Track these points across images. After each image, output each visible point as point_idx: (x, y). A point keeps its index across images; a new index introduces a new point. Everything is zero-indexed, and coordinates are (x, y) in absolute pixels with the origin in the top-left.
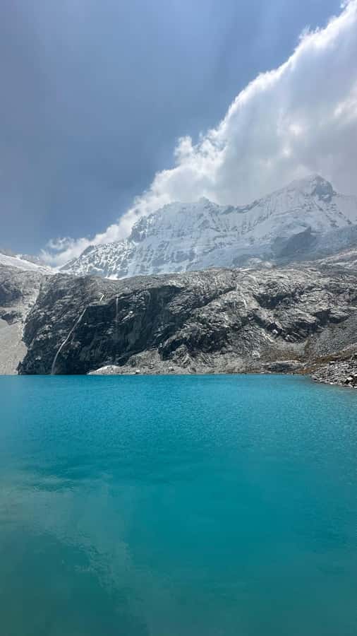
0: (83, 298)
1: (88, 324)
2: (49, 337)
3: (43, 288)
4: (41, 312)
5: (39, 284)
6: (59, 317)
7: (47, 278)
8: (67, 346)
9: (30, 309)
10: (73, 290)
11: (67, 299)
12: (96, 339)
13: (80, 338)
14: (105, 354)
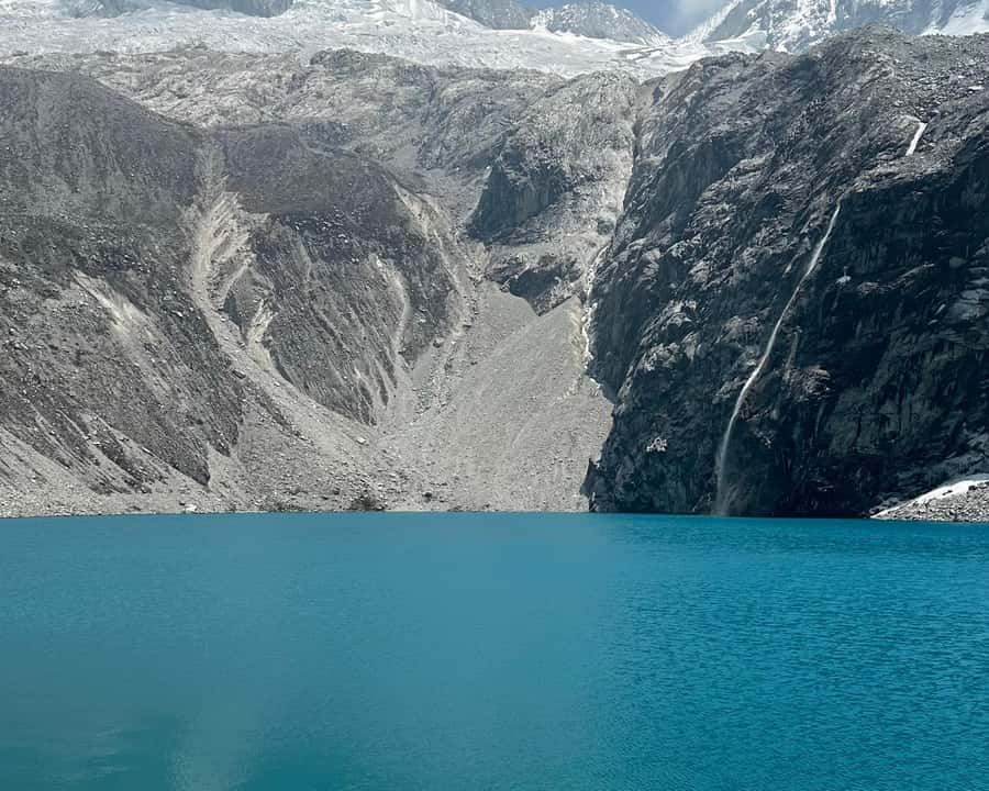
0: (825, 154)
1: (857, 279)
2: (690, 352)
3: (647, 137)
4: (647, 248)
5: (629, 125)
6: (724, 260)
7: (657, 94)
8: (770, 389)
9: (605, 239)
10: (774, 127)
12: (900, 348)
13: (824, 350)
14: (952, 423)
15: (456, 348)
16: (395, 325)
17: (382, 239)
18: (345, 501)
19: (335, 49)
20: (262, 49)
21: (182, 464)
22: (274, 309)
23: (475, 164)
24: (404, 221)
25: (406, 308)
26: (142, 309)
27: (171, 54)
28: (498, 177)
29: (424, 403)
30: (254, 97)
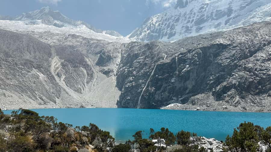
0: (153, 58)
1: (159, 76)
2: (134, 85)
3: (123, 52)
4: (125, 69)
5: (120, 50)
6: (138, 72)
7: (124, 46)
8: (147, 90)
9: (117, 66)
10: (144, 53)
11: (141, 59)
12: (164, 85)
13: (154, 85)
14: (171, 96)
15: (95, 82)
16: (85, 78)
17: (82, 64)
18: (79, 106)
19: (72, 34)
20: (60, 33)
21: (52, 100)
22: (65, 75)
23: (97, 54)
24: (86, 62)
25: (87, 76)
26: (44, 75)
27: (44, 32)
28: (101, 56)
29: (90, 90)
30: (58, 40)
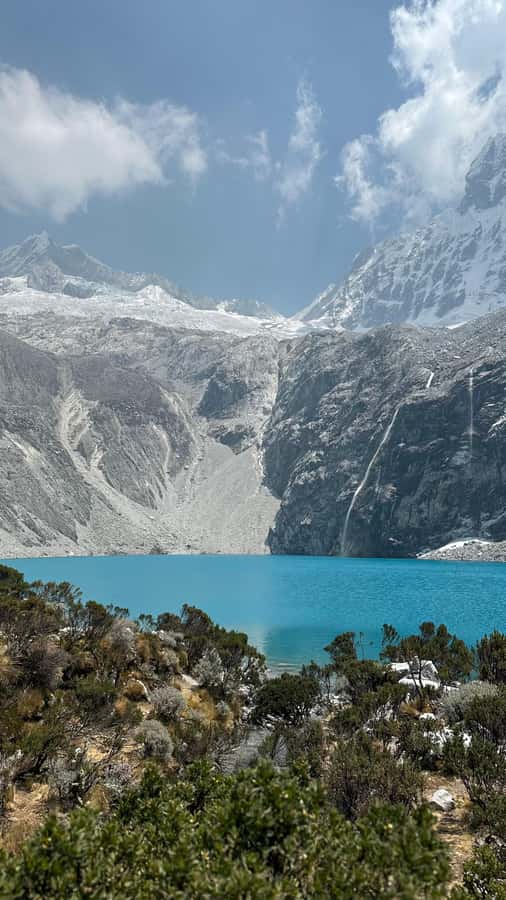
0: (386, 385)
1: (408, 445)
2: (322, 476)
3: (285, 369)
4: (293, 423)
5: (276, 362)
6: (338, 433)
7: (289, 348)
8: (368, 496)
9: (267, 417)
10: (354, 370)
11: (345, 389)
12: (429, 477)
13: (394, 478)
14: (453, 513)
15: (195, 471)
16: (164, 459)
17: (155, 415)
18: (147, 549)
19: (123, 317)
20: (83, 315)
21: (64, 530)
22: (104, 450)
23: (200, 377)
24: (166, 406)
25: (169, 450)
26: (38, 450)
27: (35, 315)
28: (213, 385)
29: (181, 498)
30: (81, 339)
